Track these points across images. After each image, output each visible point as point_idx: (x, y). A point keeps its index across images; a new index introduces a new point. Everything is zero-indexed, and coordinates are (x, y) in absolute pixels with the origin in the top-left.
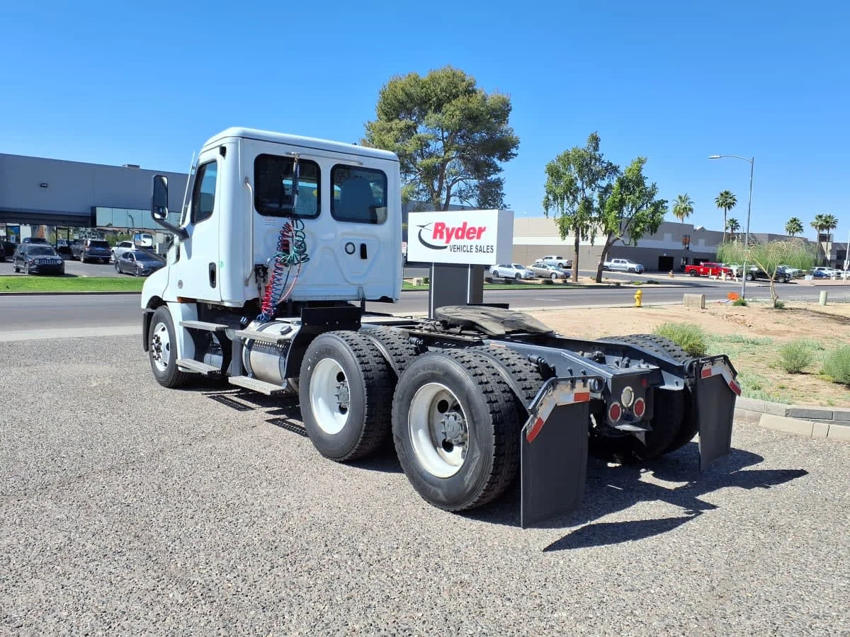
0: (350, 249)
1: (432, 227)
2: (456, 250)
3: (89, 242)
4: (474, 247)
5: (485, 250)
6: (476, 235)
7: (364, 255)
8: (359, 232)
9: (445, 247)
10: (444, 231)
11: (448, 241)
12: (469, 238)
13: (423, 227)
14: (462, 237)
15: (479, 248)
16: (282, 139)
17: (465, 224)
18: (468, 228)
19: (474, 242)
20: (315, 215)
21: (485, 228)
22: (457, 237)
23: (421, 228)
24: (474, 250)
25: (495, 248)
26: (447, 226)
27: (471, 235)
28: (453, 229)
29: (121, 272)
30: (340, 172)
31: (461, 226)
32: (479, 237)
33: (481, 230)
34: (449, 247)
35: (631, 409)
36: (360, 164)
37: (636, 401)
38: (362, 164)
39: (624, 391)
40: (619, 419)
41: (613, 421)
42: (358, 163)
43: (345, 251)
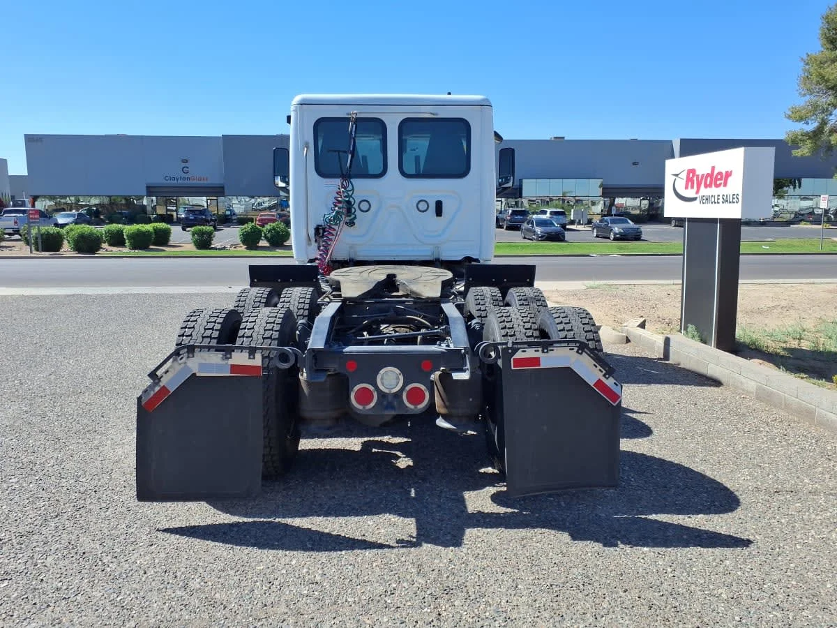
0: (422, 206)
1: (684, 175)
2: (704, 201)
3: (510, 211)
4: (720, 197)
5: (731, 200)
6: (722, 182)
7: (439, 212)
9: (694, 199)
10: (695, 179)
11: (697, 192)
12: (717, 186)
13: (677, 175)
14: (710, 186)
15: (725, 198)
17: (713, 168)
18: (716, 172)
19: (721, 191)
20: (380, 175)
21: (731, 172)
22: (706, 186)
23: (675, 177)
24: (721, 200)
25: (740, 198)
26: (697, 173)
27: (718, 182)
28: (703, 175)
29: (525, 238)
31: (709, 171)
32: (725, 185)
33: (728, 174)
34: (698, 199)
35: (398, 395)
36: (433, 114)
37: (408, 388)
38: (437, 114)
39: (382, 372)
40: (372, 405)
41: (360, 407)
42: (431, 113)
43: (416, 210)
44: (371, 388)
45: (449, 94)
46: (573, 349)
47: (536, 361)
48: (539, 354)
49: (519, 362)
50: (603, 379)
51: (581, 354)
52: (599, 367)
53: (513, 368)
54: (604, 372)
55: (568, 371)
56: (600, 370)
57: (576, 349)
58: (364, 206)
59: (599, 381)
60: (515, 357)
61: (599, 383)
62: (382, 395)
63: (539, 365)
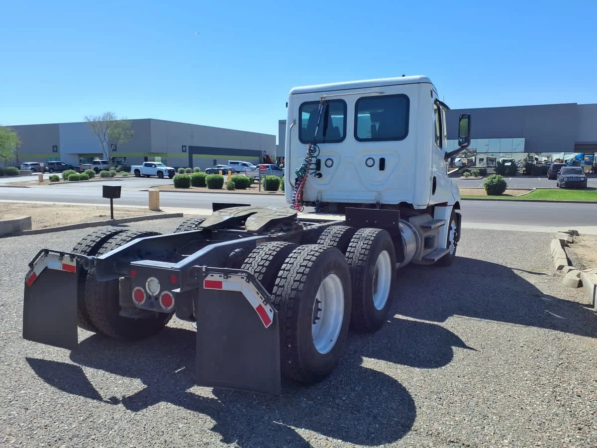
0: (370, 162)
7: (382, 166)
8: (379, 149)
16: (318, 89)
20: (341, 140)
30: (363, 104)
35: (157, 298)
36: (381, 93)
37: (163, 293)
38: (383, 93)
39: (149, 280)
40: (143, 302)
41: (137, 303)
42: (379, 93)
43: (365, 165)
44: (143, 290)
45: (404, 76)
46: (243, 278)
47: (219, 284)
48: (221, 279)
49: (209, 283)
50: (263, 305)
51: (248, 282)
52: (260, 295)
53: (204, 288)
54: (264, 299)
55: (240, 294)
56: (261, 297)
57: (245, 278)
58: (329, 163)
59: (260, 305)
60: (205, 279)
61: (260, 308)
62: (149, 297)
63: (221, 288)
